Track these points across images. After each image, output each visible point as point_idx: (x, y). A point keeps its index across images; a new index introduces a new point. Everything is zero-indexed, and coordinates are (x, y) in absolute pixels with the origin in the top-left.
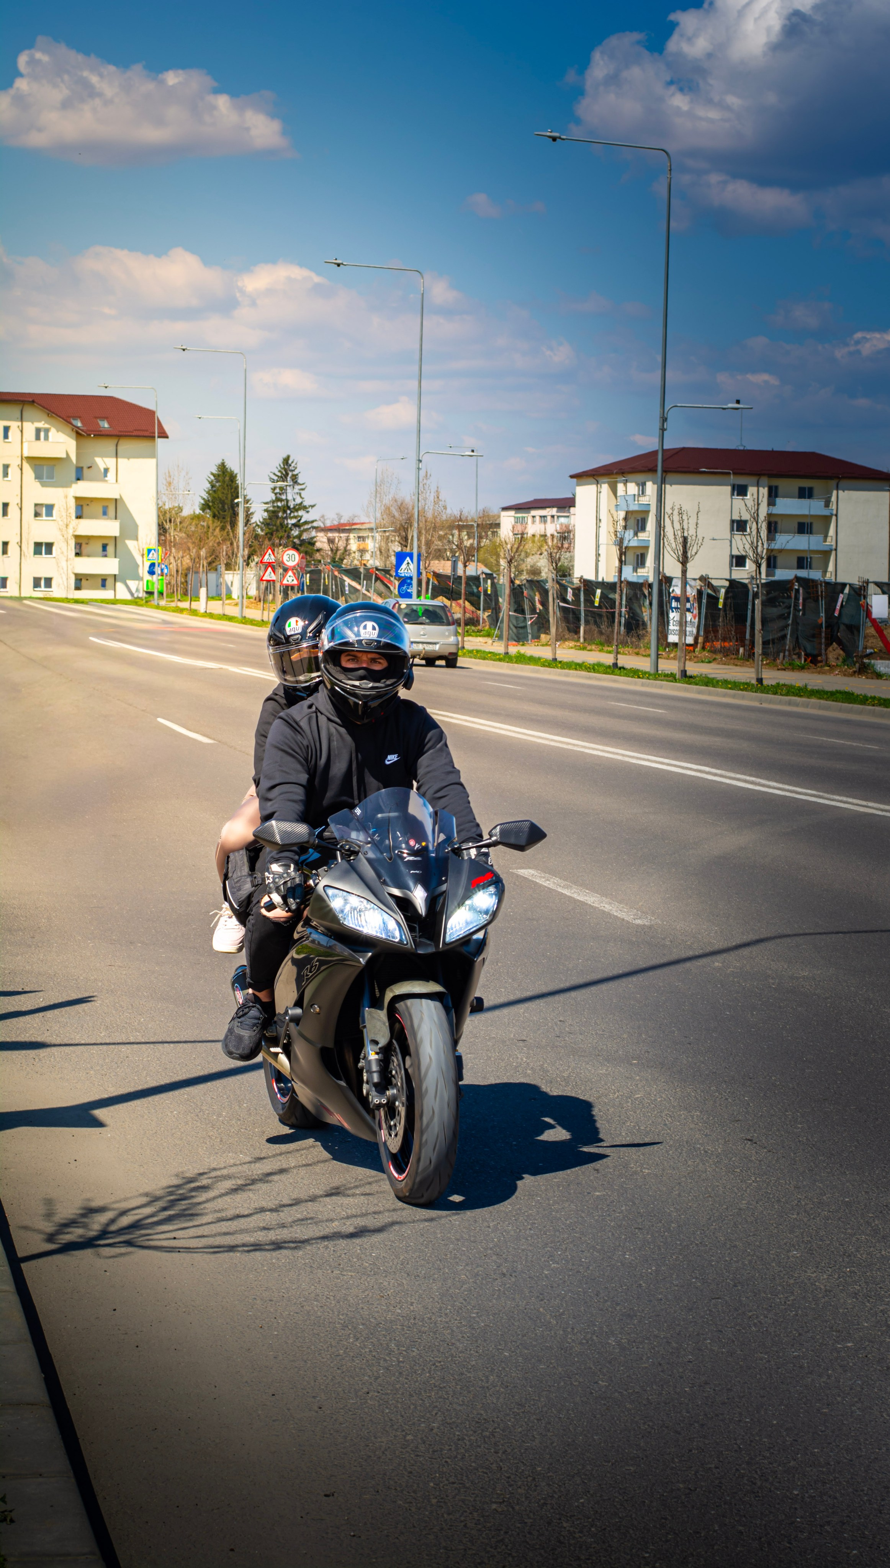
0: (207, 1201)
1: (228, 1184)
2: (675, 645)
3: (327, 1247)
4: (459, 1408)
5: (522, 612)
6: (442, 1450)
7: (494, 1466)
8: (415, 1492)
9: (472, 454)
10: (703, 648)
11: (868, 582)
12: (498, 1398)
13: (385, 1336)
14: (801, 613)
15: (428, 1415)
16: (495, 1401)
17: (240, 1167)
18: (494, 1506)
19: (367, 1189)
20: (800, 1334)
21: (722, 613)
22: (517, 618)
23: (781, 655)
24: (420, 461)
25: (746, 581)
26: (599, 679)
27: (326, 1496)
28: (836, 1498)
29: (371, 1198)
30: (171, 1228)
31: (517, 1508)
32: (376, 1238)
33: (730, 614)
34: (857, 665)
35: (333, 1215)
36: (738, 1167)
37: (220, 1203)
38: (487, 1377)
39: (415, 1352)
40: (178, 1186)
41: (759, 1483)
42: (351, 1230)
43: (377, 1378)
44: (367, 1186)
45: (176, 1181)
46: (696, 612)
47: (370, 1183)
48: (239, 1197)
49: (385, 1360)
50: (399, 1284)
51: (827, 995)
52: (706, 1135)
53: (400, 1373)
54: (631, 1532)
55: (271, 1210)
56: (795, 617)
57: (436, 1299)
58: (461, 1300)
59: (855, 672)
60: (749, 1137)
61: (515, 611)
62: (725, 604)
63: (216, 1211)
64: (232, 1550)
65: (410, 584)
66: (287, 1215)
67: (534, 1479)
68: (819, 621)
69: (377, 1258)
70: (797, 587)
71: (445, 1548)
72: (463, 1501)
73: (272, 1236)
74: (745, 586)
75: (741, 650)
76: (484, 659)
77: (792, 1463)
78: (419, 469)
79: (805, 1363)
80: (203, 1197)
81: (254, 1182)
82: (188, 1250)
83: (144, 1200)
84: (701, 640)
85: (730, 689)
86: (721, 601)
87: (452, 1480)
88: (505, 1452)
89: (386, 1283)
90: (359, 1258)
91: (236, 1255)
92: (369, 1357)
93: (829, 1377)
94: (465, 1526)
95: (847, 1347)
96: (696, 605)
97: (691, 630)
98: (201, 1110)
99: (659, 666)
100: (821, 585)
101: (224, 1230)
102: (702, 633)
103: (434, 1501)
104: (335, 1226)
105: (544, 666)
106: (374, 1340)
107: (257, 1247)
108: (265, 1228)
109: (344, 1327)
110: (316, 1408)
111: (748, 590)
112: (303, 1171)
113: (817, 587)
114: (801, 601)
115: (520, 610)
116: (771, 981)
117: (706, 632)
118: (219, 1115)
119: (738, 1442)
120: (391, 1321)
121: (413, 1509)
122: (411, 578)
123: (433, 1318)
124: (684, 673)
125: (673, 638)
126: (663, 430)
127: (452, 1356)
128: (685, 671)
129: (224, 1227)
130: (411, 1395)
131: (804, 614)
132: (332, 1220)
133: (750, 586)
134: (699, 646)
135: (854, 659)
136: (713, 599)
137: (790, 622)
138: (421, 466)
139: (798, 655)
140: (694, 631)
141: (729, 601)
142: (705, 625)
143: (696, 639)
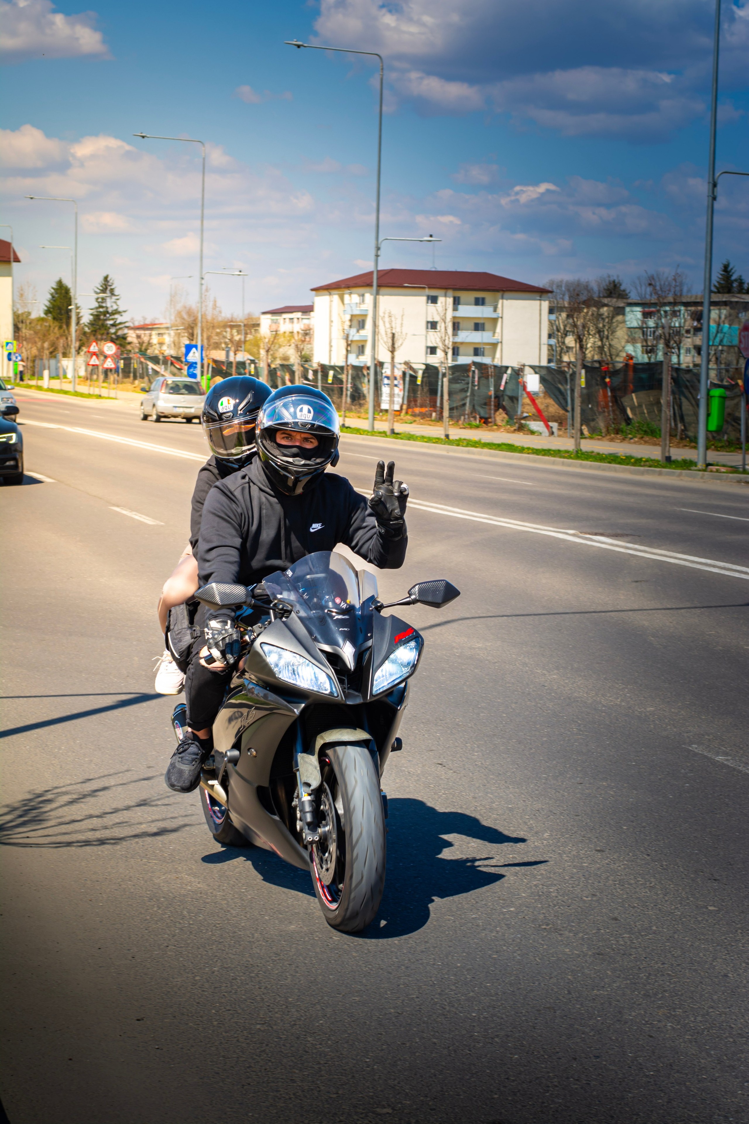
0: (51, 810)
1: (66, 798)
2: (386, 411)
3: (137, 843)
4: (233, 957)
6: (221, 986)
7: (258, 998)
8: (201, 1017)
9: (240, 273)
10: (407, 413)
11: (524, 366)
12: (261, 950)
13: (179, 906)
14: (476, 388)
15: (211, 962)
16: (258, 951)
17: (75, 786)
18: (258, 1026)
19: (166, 801)
20: (477, 902)
21: (420, 387)
23: (462, 418)
24: (202, 278)
25: (437, 365)
27: (138, 1020)
28: (502, 1018)
29: (168, 807)
30: (25, 829)
31: (275, 1027)
32: (173, 836)
33: (426, 389)
34: (517, 425)
35: (141, 820)
36: (432, 783)
37: (60, 812)
38: (253, 934)
39: (201, 917)
40: (30, 800)
41: (448, 1008)
42: (155, 830)
43: (174, 936)
44: (167, 799)
45: (28, 797)
46: (401, 387)
47: (168, 797)
48: (74, 807)
49: (180, 923)
50: (190, 869)
51: (496, 661)
52: (409, 761)
53: (191, 932)
54: (357, 1043)
55: (97, 817)
56: (473, 391)
57: (216, 879)
58: (234, 880)
59: (515, 430)
60: (440, 762)
62: (422, 381)
63: (58, 818)
64: (70, 1059)
65: (195, 367)
66: (109, 820)
67: (287, 1007)
68: (490, 394)
69: (174, 850)
70: (473, 369)
71: (223, 1056)
72: (236, 1023)
73: (98, 835)
74: (436, 368)
75: (434, 414)
77: (472, 994)
78: (202, 284)
79: (480, 922)
80: (48, 807)
81: (85, 796)
82: (38, 845)
83: (6, 810)
84: (405, 407)
85: (426, 442)
86: (420, 379)
87: (228, 1008)
88: (266, 988)
89: (180, 868)
90: (161, 851)
91: (73, 850)
92: (168, 921)
93: (497, 932)
94: (238, 1041)
95: (510, 911)
96: (401, 382)
97: (398, 400)
98: (47, 745)
99: (375, 426)
100: (491, 368)
101: (64, 831)
102: (406, 402)
103: (215, 1023)
104: (143, 828)
106: (172, 909)
107: (87, 843)
108: (93, 830)
109: (150, 899)
110: (130, 958)
111: (439, 371)
112: (120, 789)
113: (488, 369)
114: (476, 379)
116: (456, 651)
117: (409, 401)
118: (60, 749)
119: (433, 979)
120: (184, 895)
121: (200, 1029)
122: (196, 363)
123: (214, 892)
124: (393, 431)
125: (384, 406)
126: (377, 256)
127: (228, 919)
128: (394, 429)
129: (64, 828)
130: (199, 948)
131: (478, 389)
132: (141, 823)
133: (440, 369)
134: (404, 411)
135: (515, 421)
136: (413, 378)
137: (469, 394)
138: (203, 282)
139: (475, 418)
140: (400, 400)
141: (425, 379)
142: (409, 397)
143: (401, 407)
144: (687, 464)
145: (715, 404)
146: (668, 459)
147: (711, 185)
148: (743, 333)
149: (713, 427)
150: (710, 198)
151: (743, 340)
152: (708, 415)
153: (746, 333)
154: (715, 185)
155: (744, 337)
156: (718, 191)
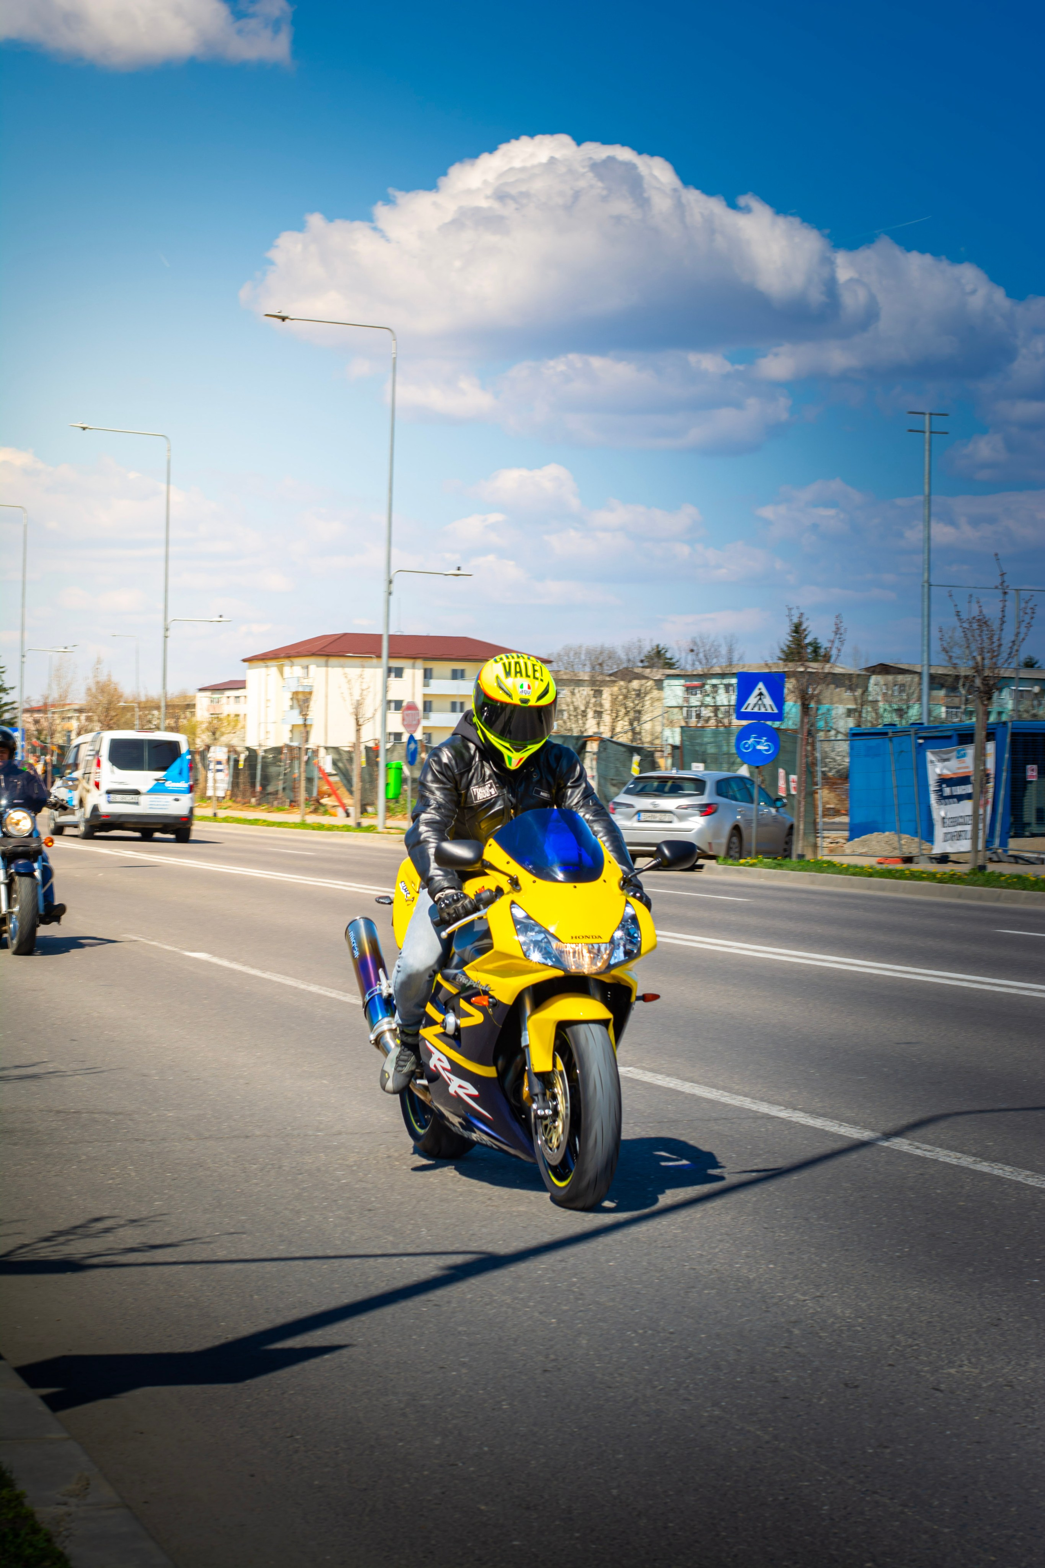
2: (210, 798)
9: (65, 650)
10: (230, 799)
11: (319, 747)
21: (242, 773)
23: (276, 802)
24: (23, 656)
25: (256, 748)
33: (247, 772)
46: (226, 772)
56: (285, 774)
59: (311, 812)
62: (244, 766)
68: (295, 776)
70: (285, 752)
74: (255, 751)
75: (253, 800)
78: (23, 662)
84: (229, 793)
86: (241, 763)
96: (226, 766)
97: (210, 783)
100: (296, 749)
102: (230, 788)
111: (258, 755)
113: (293, 752)
117: (233, 787)
125: (210, 793)
131: (289, 771)
133: (259, 752)
134: (228, 797)
135: (311, 803)
136: (237, 761)
137: (281, 777)
138: (25, 659)
139: (285, 801)
140: (225, 786)
141: (247, 763)
142: (233, 783)
143: (226, 793)
144: (371, 829)
145: (392, 774)
146: (359, 825)
147: (387, 582)
148: (405, 712)
149: (391, 796)
150: (386, 594)
151: (406, 717)
152: (387, 784)
153: (410, 712)
154: (390, 582)
156: (394, 588)
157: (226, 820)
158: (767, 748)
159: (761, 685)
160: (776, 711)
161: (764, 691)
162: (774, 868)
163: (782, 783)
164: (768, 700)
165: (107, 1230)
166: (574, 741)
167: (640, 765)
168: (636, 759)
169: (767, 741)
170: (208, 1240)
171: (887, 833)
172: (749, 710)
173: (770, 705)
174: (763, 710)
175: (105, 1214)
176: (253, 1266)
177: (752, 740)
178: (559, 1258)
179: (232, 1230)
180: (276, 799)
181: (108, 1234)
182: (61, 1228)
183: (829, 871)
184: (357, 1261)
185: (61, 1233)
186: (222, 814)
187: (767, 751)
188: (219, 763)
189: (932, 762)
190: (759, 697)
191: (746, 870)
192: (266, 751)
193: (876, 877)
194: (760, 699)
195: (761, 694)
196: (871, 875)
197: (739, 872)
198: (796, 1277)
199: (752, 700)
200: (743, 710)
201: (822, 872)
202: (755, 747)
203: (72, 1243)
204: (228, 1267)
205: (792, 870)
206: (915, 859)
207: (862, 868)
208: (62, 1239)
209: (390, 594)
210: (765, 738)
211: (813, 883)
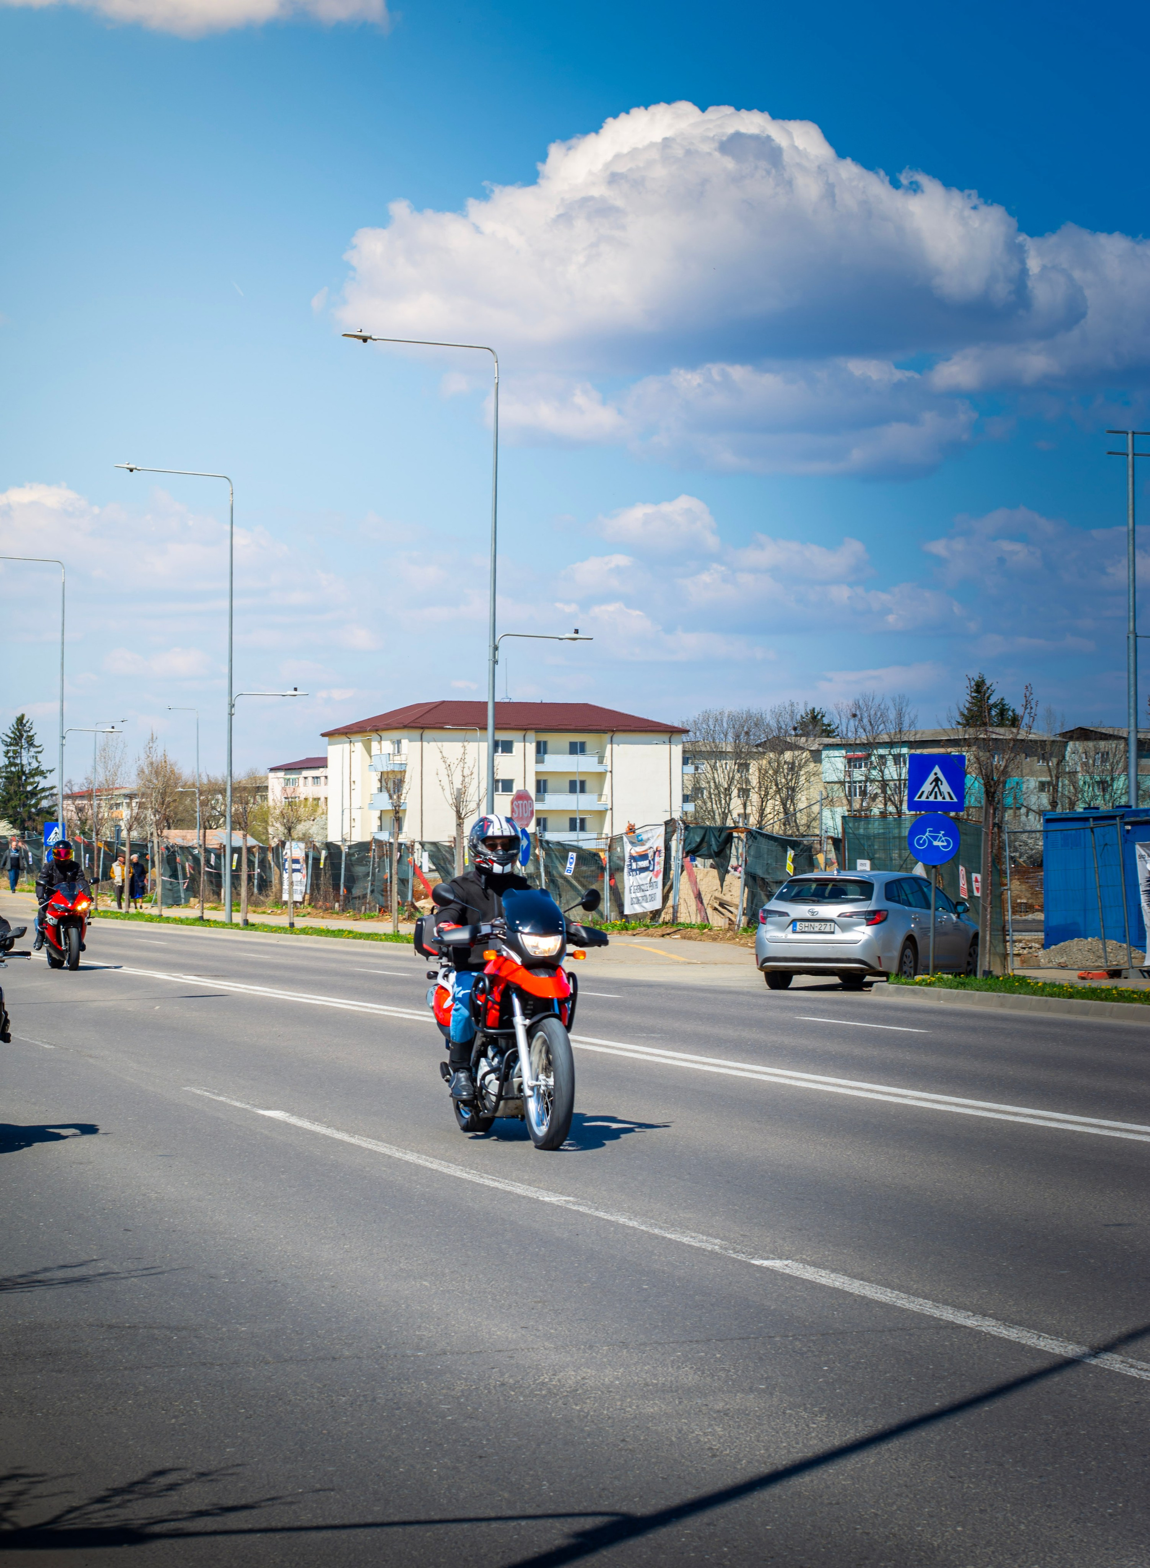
2: (286, 903)
5: (176, 878)
9: (112, 730)
10: (310, 904)
11: (413, 842)
21: (323, 871)
22: (171, 883)
23: (363, 908)
24: (64, 738)
25: (339, 843)
26: (181, 930)
33: (329, 873)
34: (407, 913)
46: (304, 872)
56: (373, 874)
59: (404, 919)
61: (170, 877)
62: (326, 865)
68: (385, 877)
70: (373, 848)
74: (338, 847)
75: (337, 905)
76: (105, 917)
78: (63, 745)
84: (307, 897)
85: (266, 932)
86: (322, 861)
96: (304, 865)
97: (300, 889)
99: (233, 918)
100: (386, 845)
102: (308, 891)
105: (147, 921)
111: (341, 852)
113: (383, 847)
115: (174, 875)
117: (312, 890)
124: (246, 922)
125: (285, 897)
126: (231, 715)
128: (247, 920)
131: (379, 871)
133: (343, 848)
134: (306, 903)
135: (405, 908)
136: (316, 860)
137: (370, 878)
138: (64, 742)
139: (374, 906)
140: (303, 889)
141: (328, 862)
142: (312, 885)
143: (304, 898)
147: (492, 649)
148: (515, 802)
150: (491, 662)
151: (516, 809)
153: (520, 802)
154: (496, 648)
155: (518, 806)
156: (500, 655)
157: (304, 931)
158: (945, 844)
159: (937, 769)
160: (955, 800)
161: (941, 775)
162: (956, 988)
163: (963, 883)
164: (945, 788)
165: (172, 1487)
166: (717, 834)
167: (793, 861)
168: (791, 853)
169: (944, 835)
170: (289, 1499)
171: (1089, 939)
172: (923, 799)
173: (949, 793)
174: (940, 799)
175: (168, 1465)
176: (344, 1534)
177: (927, 834)
178: (705, 1520)
179: (318, 1486)
180: (364, 904)
181: (169, 1493)
182: (116, 1485)
183: (1022, 991)
184: (466, 1526)
185: (117, 1492)
186: (300, 923)
187: (943, 846)
188: (295, 861)
189: (1142, 857)
190: (934, 783)
191: (923, 990)
192: (350, 847)
193: (1077, 998)
194: (937, 785)
195: (937, 780)
196: (1071, 996)
197: (914, 992)
198: (989, 1544)
199: (927, 787)
200: (916, 799)
201: (1014, 993)
202: (930, 843)
203: (129, 1504)
204: (313, 1535)
205: (978, 990)
206: (1124, 973)
207: (1061, 986)
208: (117, 1500)
209: (495, 662)
210: (943, 832)
211: (1002, 1005)
